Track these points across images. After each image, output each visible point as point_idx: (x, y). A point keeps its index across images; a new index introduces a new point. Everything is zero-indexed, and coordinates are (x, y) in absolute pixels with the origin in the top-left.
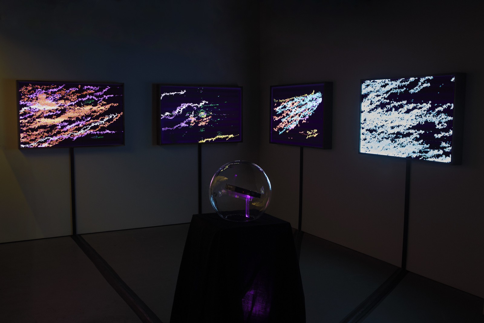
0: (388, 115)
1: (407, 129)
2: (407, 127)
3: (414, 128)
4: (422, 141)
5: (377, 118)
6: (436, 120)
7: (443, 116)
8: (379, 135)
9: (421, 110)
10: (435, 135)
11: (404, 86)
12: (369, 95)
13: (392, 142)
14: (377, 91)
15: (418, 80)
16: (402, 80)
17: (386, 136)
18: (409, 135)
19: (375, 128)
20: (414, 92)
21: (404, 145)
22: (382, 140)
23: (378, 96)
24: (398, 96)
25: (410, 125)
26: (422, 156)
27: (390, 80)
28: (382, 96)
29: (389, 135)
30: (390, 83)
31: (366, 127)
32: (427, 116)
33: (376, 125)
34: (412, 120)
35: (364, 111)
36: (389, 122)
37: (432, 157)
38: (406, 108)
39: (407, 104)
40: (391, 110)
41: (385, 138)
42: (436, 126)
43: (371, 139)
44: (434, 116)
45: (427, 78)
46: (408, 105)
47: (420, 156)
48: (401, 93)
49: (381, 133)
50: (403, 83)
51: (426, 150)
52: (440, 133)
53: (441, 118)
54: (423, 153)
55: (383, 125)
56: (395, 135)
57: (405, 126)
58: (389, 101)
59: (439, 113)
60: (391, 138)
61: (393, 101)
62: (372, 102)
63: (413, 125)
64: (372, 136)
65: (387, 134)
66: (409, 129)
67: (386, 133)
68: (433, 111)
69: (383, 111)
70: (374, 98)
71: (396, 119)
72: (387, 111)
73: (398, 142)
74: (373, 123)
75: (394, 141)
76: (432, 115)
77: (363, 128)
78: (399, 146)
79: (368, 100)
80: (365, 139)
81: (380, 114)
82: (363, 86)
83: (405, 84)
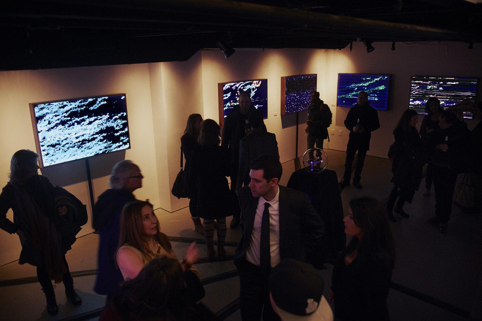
0: (70, 129)
1: (92, 136)
2: (91, 134)
3: (97, 133)
4: (106, 140)
5: (59, 133)
6: (114, 125)
7: (119, 121)
8: (63, 146)
9: (101, 120)
10: (116, 134)
11: (84, 105)
12: (45, 116)
13: (79, 148)
14: (55, 112)
15: (96, 100)
16: (81, 101)
17: (71, 145)
18: (94, 139)
19: (58, 142)
20: (94, 109)
21: (91, 147)
22: (68, 150)
23: (56, 116)
24: (79, 113)
25: (94, 132)
26: (107, 150)
27: (68, 102)
28: (61, 116)
29: (74, 144)
30: (69, 104)
31: (46, 144)
32: (107, 123)
33: (59, 139)
34: (95, 128)
35: (42, 131)
36: (73, 134)
37: (115, 148)
38: (88, 121)
39: (88, 118)
40: (73, 124)
41: (71, 147)
42: (115, 128)
43: (55, 152)
44: (112, 122)
45: (103, 98)
46: (90, 118)
47: (106, 151)
48: (81, 111)
49: (65, 145)
50: (83, 103)
51: (110, 145)
52: (119, 132)
53: (118, 123)
54: (107, 148)
55: (67, 138)
56: (81, 143)
57: (89, 134)
58: (70, 118)
59: (116, 120)
60: (77, 145)
61: (74, 118)
62: (51, 122)
63: (96, 131)
64: (56, 149)
65: (73, 144)
66: (93, 135)
67: (71, 144)
68: (111, 119)
69: (65, 127)
70: (52, 118)
71: (80, 131)
72: (69, 126)
73: (85, 147)
74: (55, 139)
75: (81, 147)
76: (110, 122)
77: (42, 146)
78: (86, 149)
79: (45, 121)
80: (48, 154)
81: (62, 130)
82: (35, 109)
83: (84, 103)
